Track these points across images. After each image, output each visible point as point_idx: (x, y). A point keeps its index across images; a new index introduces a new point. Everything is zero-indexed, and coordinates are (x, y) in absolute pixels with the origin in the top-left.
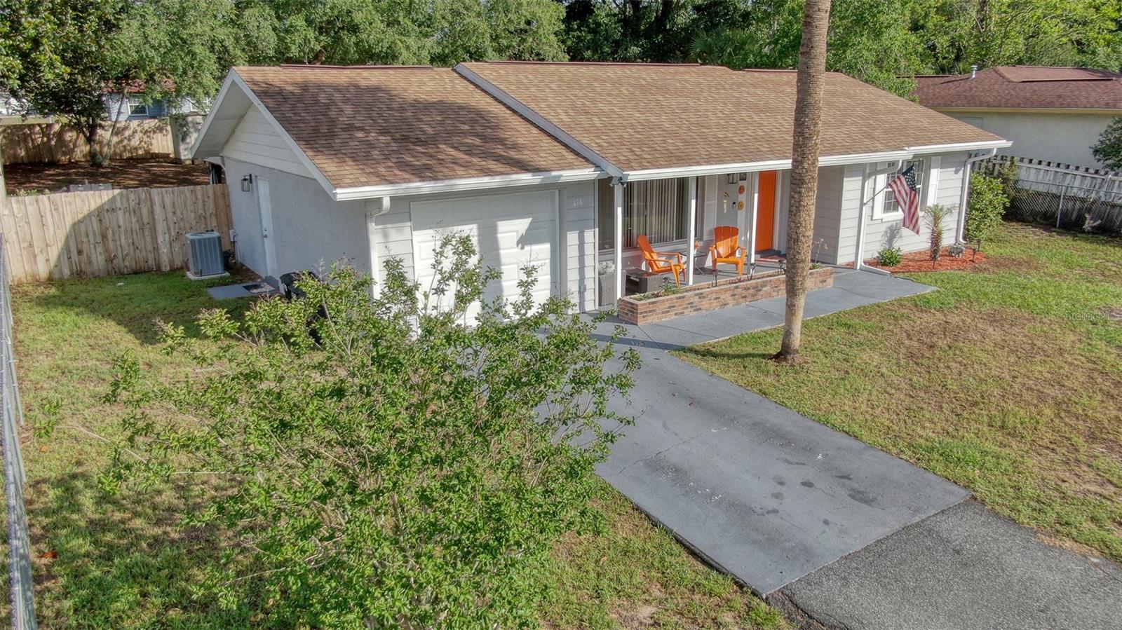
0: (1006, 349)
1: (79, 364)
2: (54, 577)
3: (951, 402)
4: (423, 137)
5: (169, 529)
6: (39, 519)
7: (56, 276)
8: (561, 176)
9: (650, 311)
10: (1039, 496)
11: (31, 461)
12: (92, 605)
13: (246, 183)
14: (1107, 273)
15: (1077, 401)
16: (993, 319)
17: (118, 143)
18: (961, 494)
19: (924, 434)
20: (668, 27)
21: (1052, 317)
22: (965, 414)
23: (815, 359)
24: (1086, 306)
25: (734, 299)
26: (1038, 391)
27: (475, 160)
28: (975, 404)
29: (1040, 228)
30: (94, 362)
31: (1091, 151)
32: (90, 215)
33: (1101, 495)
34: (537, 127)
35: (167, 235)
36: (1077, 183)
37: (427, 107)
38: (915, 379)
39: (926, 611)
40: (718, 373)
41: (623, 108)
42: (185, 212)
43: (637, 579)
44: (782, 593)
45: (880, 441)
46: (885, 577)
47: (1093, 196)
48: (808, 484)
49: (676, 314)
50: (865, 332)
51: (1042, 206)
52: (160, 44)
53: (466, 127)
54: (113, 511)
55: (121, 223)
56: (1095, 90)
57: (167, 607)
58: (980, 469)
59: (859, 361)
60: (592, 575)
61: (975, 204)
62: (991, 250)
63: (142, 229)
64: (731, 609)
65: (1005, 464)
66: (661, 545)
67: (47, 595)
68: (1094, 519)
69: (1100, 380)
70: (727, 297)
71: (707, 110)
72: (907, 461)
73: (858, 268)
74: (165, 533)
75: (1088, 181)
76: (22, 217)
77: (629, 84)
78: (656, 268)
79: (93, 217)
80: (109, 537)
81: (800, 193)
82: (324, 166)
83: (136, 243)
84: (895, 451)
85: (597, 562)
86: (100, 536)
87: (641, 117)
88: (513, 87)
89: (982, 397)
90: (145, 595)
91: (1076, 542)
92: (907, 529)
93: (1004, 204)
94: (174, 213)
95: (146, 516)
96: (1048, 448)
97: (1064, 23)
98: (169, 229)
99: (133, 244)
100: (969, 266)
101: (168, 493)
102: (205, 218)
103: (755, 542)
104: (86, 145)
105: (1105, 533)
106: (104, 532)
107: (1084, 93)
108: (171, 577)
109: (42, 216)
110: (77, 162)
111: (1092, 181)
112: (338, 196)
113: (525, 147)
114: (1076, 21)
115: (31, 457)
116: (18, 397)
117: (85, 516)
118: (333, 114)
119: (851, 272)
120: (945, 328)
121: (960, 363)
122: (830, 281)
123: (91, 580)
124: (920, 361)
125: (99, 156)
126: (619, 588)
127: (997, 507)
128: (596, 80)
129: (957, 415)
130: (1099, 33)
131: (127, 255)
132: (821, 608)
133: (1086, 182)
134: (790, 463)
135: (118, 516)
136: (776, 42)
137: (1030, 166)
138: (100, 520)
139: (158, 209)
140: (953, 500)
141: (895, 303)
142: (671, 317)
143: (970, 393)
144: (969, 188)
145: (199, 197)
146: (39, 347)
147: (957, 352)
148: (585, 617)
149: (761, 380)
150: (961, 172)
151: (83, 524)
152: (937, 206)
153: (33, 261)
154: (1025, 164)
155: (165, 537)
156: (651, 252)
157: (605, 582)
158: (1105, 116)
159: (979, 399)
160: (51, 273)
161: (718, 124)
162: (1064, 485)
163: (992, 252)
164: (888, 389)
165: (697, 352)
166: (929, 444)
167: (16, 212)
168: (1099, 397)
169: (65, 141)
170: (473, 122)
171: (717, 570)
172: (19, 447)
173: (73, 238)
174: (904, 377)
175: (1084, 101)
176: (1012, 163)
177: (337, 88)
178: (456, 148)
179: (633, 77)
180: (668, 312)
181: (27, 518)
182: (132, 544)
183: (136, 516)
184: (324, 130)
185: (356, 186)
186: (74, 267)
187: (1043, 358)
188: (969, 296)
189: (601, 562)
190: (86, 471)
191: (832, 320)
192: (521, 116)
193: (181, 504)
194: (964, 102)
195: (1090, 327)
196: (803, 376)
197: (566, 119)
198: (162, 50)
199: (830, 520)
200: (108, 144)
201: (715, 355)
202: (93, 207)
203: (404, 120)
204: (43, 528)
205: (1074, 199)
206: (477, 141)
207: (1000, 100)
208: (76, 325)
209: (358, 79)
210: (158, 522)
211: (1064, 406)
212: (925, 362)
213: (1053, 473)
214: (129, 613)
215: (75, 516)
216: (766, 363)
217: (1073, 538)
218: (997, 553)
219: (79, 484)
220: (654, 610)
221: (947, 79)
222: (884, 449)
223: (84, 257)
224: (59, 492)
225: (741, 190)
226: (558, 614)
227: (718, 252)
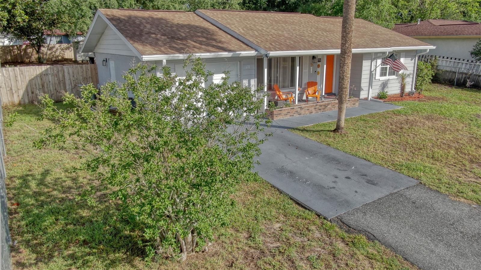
0: (434, 129)
1: (31, 135)
2: (18, 213)
3: (410, 148)
4: (181, 38)
5: (68, 195)
6: (12, 191)
7: (22, 103)
8: (241, 54)
9: (279, 114)
10: (449, 182)
11: (9, 170)
12: (34, 223)
13: (104, 62)
14: (476, 102)
15: (465, 148)
16: (428, 118)
17: (50, 54)
18: (415, 182)
19: (398, 160)
20: (287, 2)
21: (453, 118)
22: (416, 153)
23: (351, 132)
24: (468, 114)
25: (315, 110)
26: (448, 144)
27: (203, 47)
28: (421, 149)
29: (448, 86)
30: (38, 134)
31: (470, 53)
32: (37, 77)
33: (476, 182)
34: (230, 35)
35: (70, 86)
36: (464, 66)
37: (183, 26)
38: (394, 140)
39: (400, 225)
40: (309, 137)
41: (267, 28)
42: (78, 76)
43: (273, 213)
44: (337, 218)
45: (379, 162)
46: (382, 212)
47: (471, 72)
48: (348, 178)
49: (290, 116)
50: (372, 123)
51: (448, 76)
52: (67, 6)
53: (199, 34)
54: (44, 188)
55: (50, 80)
56: (471, 28)
57: (67, 224)
58: (423, 173)
59: (370, 133)
60: (254, 212)
61: (420, 74)
62: (427, 94)
63: (59, 83)
64: (314, 224)
65: (434, 171)
66: (284, 200)
67: (14, 219)
68: (473, 191)
69: (474, 141)
70: (312, 109)
71: (304, 30)
72: (391, 169)
73: (369, 99)
74: (67, 196)
75: (468, 66)
76: (7, 76)
77: (270, 20)
78: (281, 99)
79: (38, 77)
80: (42, 198)
81: (344, 58)
82: (138, 47)
83: (57, 89)
84: (386, 166)
85: (256, 207)
86: (38, 198)
87: (276, 32)
88: (220, 19)
89: (424, 146)
90: (57, 220)
91: (466, 199)
92: (391, 194)
93: (432, 74)
94: (73, 76)
95: (59, 191)
96: (453, 165)
97: (457, 4)
98: (71, 83)
99: (56, 89)
100: (417, 99)
101: (68, 181)
102: (87, 78)
103: (325, 199)
104: (37, 54)
105: (479, 196)
106: (40, 196)
107: (466, 29)
108: (69, 213)
109: (16, 77)
110: (32, 62)
111: (470, 66)
112: (143, 59)
113: (225, 42)
114: (462, 3)
115: (9, 168)
116: (4, 146)
117: (32, 190)
118: (142, 28)
119: (366, 101)
120: (407, 121)
121: (414, 134)
122: (357, 104)
123: (34, 214)
124: (396, 133)
125: (42, 59)
126: (265, 217)
127: (431, 186)
128: (256, 18)
129: (413, 153)
130: (473, 8)
131: (53, 94)
132: (354, 223)
133: (467, 66)
134: (340, 170)
135: (46, 190)
136: (334, 8)
137: (443, 59)
138: (38, 192)
139: (66, 74)
140: (411, 184)
141: (385, 112)
142: (288, 117)
143: (418, 145)
144: (417, 67)
145: (84, 70)
146: (14, 128)
147: (413, 130)
148: (250, 227)
149: (327, 140)
150: (414, 60)
151: (31, 193)
152: (403, 73)
153: (12, 96)
154: (441, 59)
155: (67, 198)
156: (279, 92)
157: (259, 214)
158: (476, 39)
159: (422, 147)
160: (20, 101)
161: (309, 36)
162: (460, 179)
163: (427, 95)
164: (383, 143)
165: (299, 130)
166: (401, 164)
167: (5, 74)
168: (475, 147)
169: (27, 53)
170: (202, 32)
171: (308, 210)
172: (4, 165)
173: (30, 86)
174: (390, 139)
175: (466, 32)
176: (435, 58)
177: (143, 18)
178: (195, 42)
179: (272, 17)
180: (287, 115)
181: (6, 191)
182: (52, 200)
183: (54, 190)
184: (138, 33)
185: (151, 55)
186: (30, 99)
187: (450, 132)
188: (417, 110)
189: (258, 207)
190: (33, 173)
191: (358, 118)
192: (223, 31)
193: (74, 186)
194: (415, 34)
195: (470, 122)
196: (345, 138)
197: (243, 32)
198: (68, 8)
199: (358, 191)
200: (46, 54)
201: (307, 131)
202: (38, 73)
203: (172, 31)
204: (13, 194)
205: (462, 73)
206: (204, 40)
207: (430, 33)
208: (30, 120)
209: (153, 15)
210: (64, 192)
211: (459, 150)
212: (399, 133)
213: (455, 174)
214: (50, 226)
215: (27, 190)
216: (329, 133)
217: (465, 198)
218: (431, 203)
219: (30, 178)
220: (281, 225)
221: (407, 25)
222: (381, 165)
223: (34, 95)
224: (21, 181)
225: (319, 66)
226: (239, 226)
227: (308, 92)
